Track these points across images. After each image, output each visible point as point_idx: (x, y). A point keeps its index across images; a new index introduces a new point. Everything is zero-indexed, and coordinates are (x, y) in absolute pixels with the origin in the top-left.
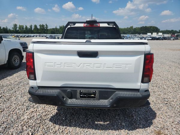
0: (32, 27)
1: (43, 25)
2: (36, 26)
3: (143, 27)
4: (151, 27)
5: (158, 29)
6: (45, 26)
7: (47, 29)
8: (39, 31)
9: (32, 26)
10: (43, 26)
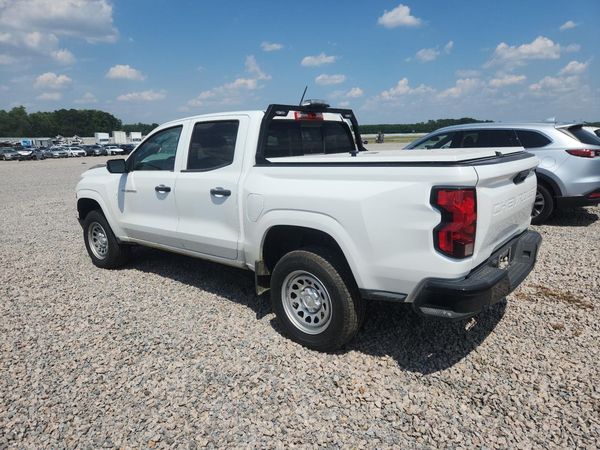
3: (63, 110)
4: (91, 112)
5: (116, 120)
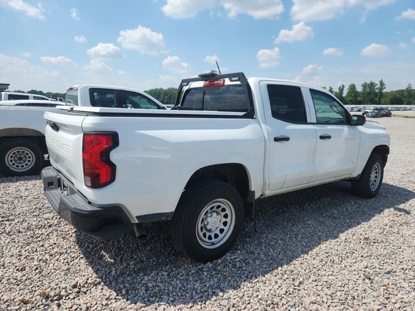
0: (343, 89)
1: (371, 83)
2: (353, 87)
6: (378, 86)
7: (381, 93)
8: (359, 99)
9: (343, 86)
10: (372, 85)
